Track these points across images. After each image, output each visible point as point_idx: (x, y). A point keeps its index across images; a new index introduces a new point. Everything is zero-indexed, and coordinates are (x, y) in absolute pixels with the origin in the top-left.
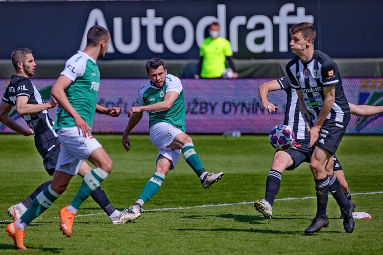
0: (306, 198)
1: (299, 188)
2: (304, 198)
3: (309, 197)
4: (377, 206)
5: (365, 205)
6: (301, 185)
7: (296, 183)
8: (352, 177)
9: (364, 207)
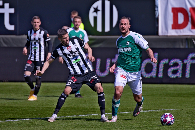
0: (8, 121)
1: (3, 115)
2: (6, 121)
3: (10, 121)
4: (51, 126)
5: (44, 125)
6: (5, 113)
7: (2, 112)
8: (37, 108)
9: (43, 126)
